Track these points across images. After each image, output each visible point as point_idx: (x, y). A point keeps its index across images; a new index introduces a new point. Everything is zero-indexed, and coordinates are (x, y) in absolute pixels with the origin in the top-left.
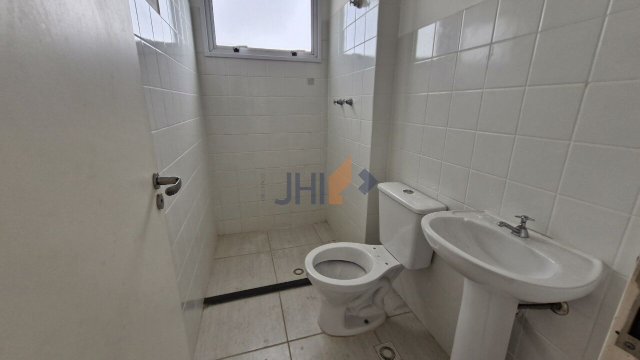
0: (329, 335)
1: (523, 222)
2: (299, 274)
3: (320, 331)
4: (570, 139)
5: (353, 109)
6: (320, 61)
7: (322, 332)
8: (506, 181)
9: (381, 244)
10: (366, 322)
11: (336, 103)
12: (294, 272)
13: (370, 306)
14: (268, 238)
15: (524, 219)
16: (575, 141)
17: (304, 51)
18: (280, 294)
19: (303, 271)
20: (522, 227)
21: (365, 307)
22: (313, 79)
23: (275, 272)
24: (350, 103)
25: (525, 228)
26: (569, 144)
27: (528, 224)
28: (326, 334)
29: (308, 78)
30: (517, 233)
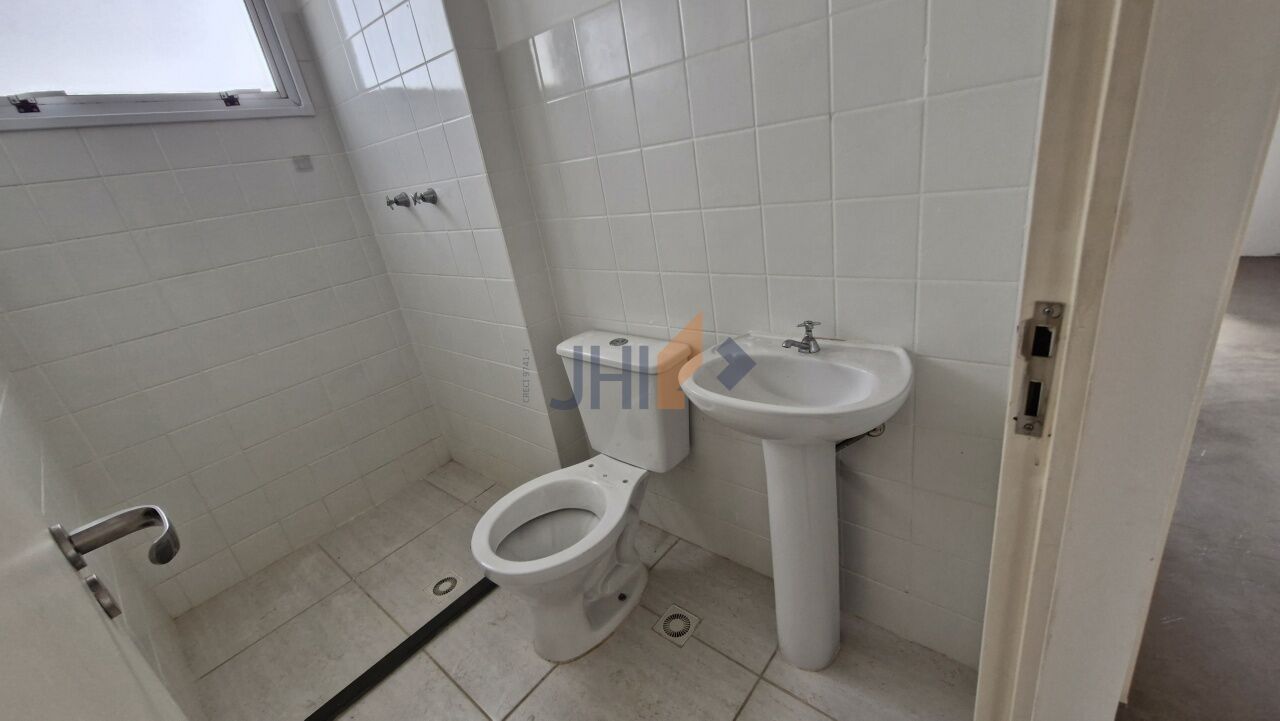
0: (570, 661)
1: (809, 331)
2: (447, 592)
3: (548, 666)
4: (831, 198)
5: (443, 209)
6: (311, 112)
7: (553, 665)
8: (766, 278)
9: (597, 453)
10: (622, 597)
11: (395, 205)
12: (436, 591)
13: (617, 567)
14: (330, 557)
15: (810, 326)
16: (836, 199)
17: (258, 92)
18: (427, 654)
19: (454, 581)
20: (809, 338)
21: (609, 576)
22: (306, 158)
23: (389, 616)
24: (431, 198)
25: (813, 339)
26: (832, 204)
27: (815, 333)
28: (563, 663)
29: (294, 157)
30: (805, 349)
